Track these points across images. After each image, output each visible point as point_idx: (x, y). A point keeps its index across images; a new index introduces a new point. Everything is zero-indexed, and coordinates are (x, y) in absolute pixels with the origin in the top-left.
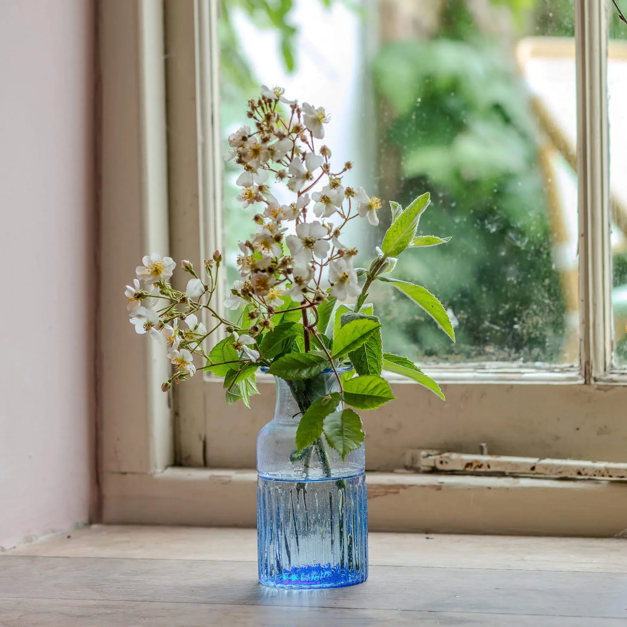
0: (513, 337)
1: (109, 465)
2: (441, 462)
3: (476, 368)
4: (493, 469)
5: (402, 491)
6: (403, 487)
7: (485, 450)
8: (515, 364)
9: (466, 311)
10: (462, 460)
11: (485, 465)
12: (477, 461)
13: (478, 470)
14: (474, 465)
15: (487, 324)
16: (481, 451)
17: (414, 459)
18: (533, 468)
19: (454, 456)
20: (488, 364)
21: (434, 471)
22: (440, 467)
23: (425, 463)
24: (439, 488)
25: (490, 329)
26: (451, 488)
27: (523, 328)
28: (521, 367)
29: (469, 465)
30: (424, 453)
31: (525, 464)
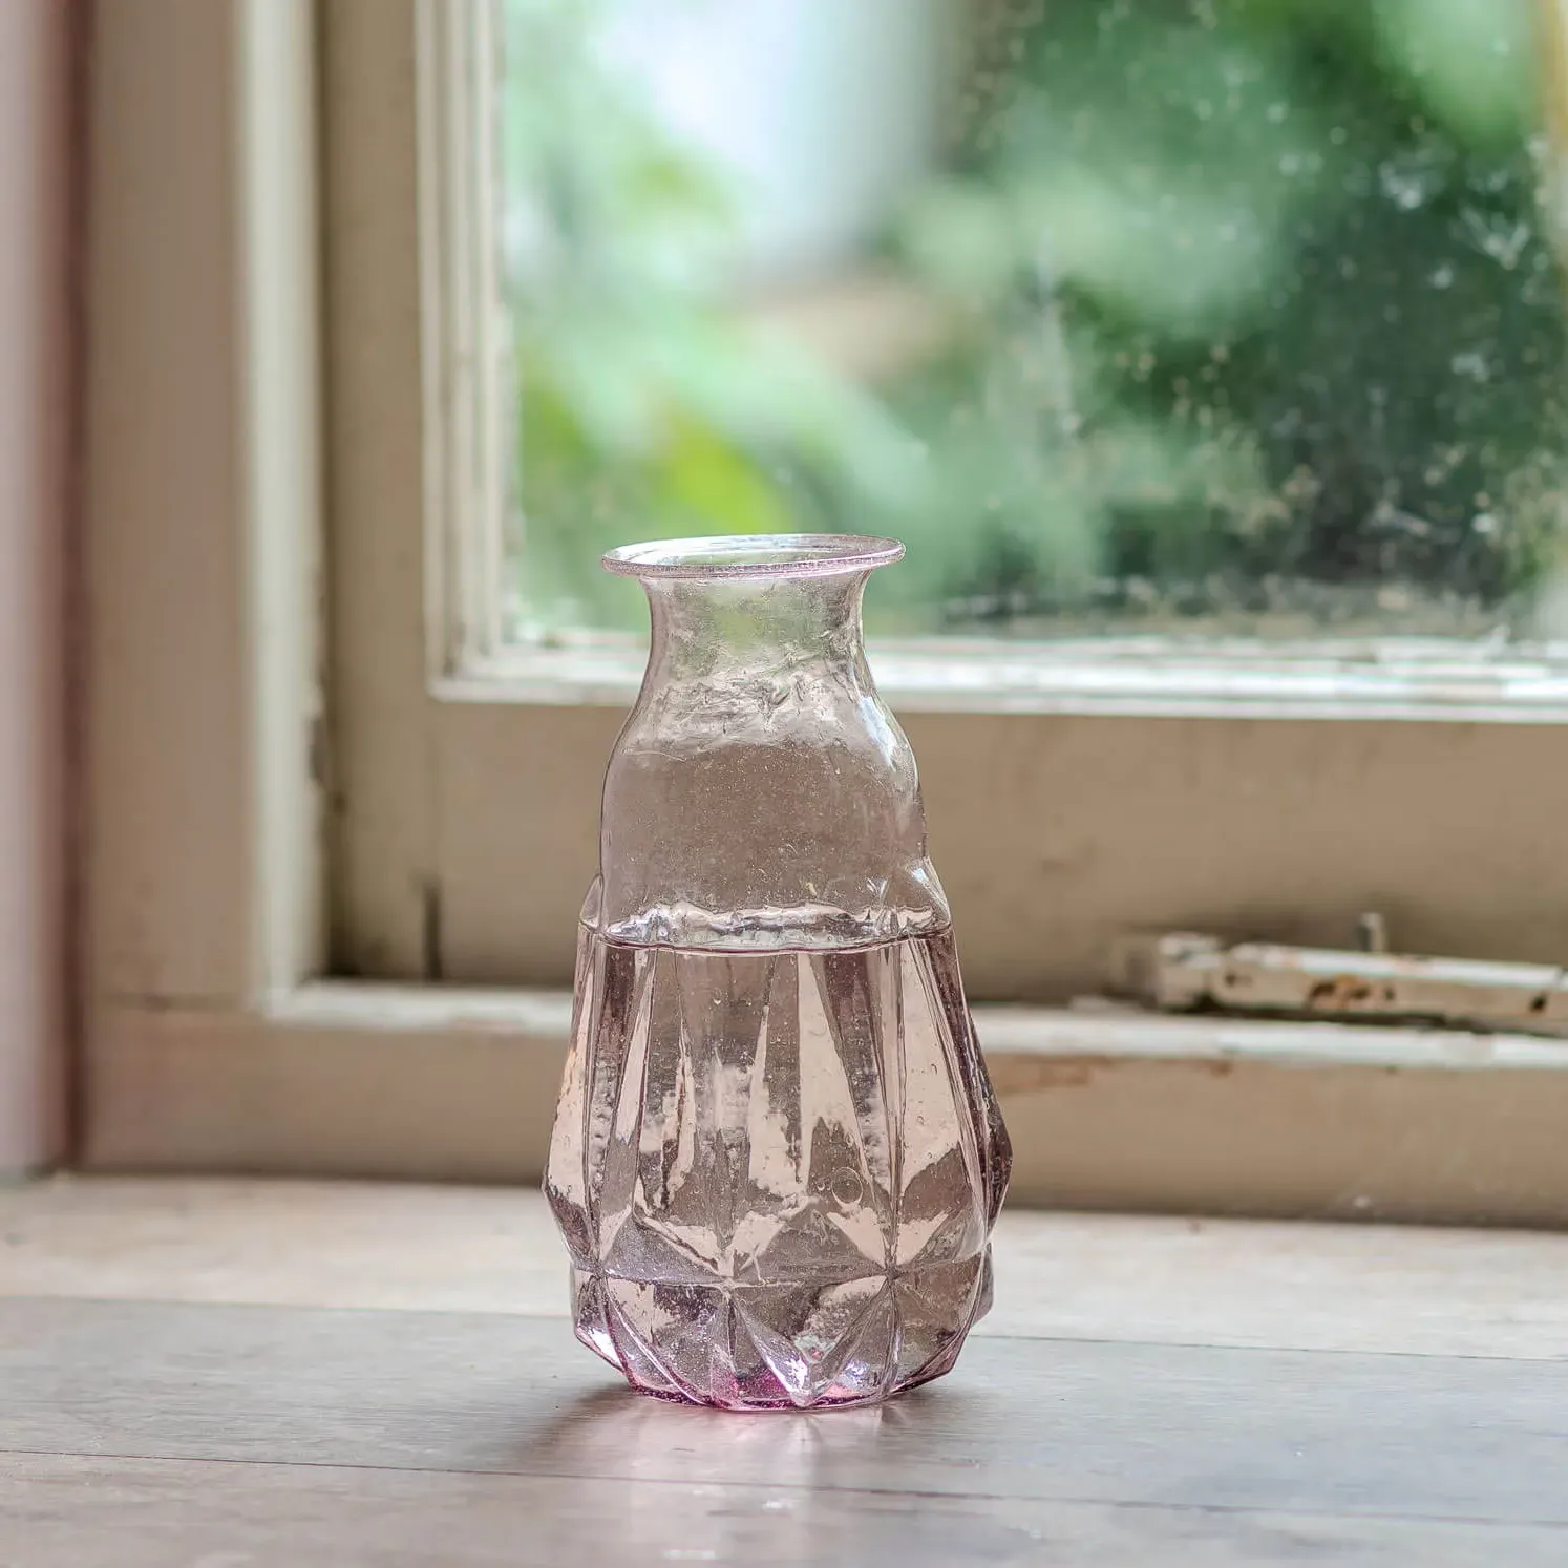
0: (1475, 561)
1: (111, 974)
2: (1231, 979)
3: (1348, 662)
4: (1403, 1004)
5: (1098, 1075)
6: (1103, 1061)
7: (1378, 938)
8: (1479, 650)
9: (1316, 470)
10: (1299, 974)
11: (1378, 992)
12: (1349, 978)
13: (1355, 1007)
14: (1342, 989)
15: (1384, 513)
16: (1360, 941)
17: (1140, 967)
18: (1539, 1004)
19: (1274, 957)
20: (1388, 648)
21: (1205, 1007)
22: (1226, 994)
23: (1177, 982)
24: (1221, 1066)
25: (1391, 533)
26: (1263, 1067)
27: (1506, 528)
28: (1496, 659)
29: (1324, 988)
30: (1171, 945)
31: (1512, 990)
